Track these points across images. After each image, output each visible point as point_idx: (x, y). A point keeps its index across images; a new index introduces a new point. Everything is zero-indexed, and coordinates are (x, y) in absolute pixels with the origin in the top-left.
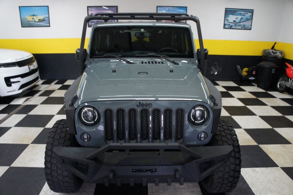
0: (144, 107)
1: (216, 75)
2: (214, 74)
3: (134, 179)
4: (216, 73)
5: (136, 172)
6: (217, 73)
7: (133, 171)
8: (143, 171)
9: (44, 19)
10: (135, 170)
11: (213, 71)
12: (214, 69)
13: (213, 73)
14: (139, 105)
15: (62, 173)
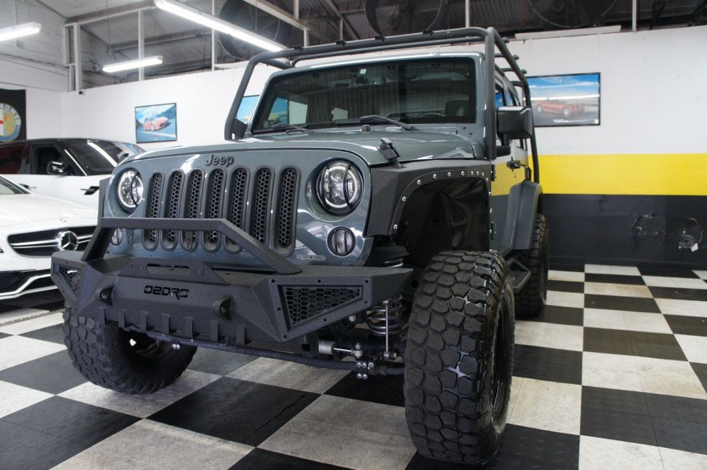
0: (219, 166)
1: (696, 251)
2: (690, 250)
3: (147, 313)
4: (695, 248)
5: (150, 293)
6: (699, 246)
7: (146, 292)
8: (163, 294)
9: (279, 119)
10: (149, 289)
11: (687, 241)
12: (689, 236)
13: (685, 247)
14: (210, 162)
15: (86, 323)
